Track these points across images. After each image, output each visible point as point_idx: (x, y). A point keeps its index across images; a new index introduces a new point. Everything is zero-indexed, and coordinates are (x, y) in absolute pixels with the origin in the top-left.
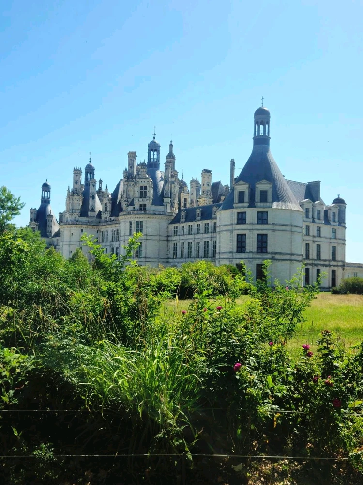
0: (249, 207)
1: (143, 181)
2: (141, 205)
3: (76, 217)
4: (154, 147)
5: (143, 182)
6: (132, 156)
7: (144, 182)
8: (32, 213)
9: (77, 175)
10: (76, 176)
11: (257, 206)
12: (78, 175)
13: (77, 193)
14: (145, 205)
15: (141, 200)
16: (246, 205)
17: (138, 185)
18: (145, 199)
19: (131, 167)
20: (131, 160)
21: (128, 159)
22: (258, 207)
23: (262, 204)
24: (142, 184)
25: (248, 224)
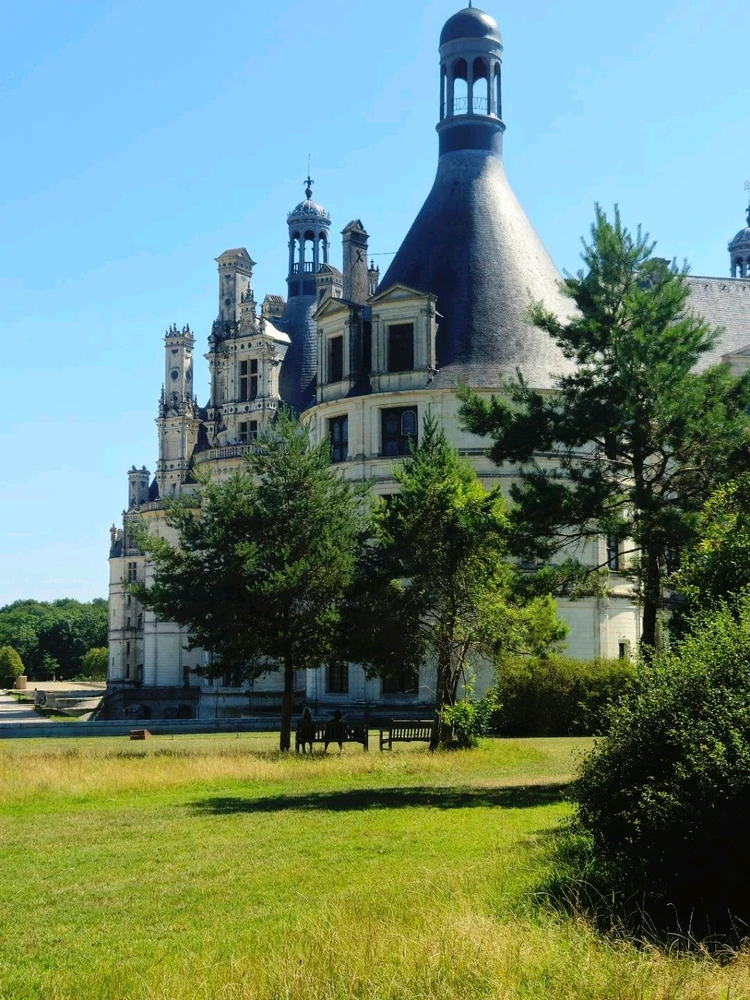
0: (352, 393)
1: (245, 341)
2: (243, 426)
3: (174, 485)
4: (306, 226)
5: (246, 346)
6: (236, 264)
7: (250, 345)
8: (133, 483)
9: (175, 352)
10: (172, 355)
11: (375, 387)
12: (179, 348)
13: (176, 408)
14: (254, 424)
15: (241, 407)
16: (345, 386)
17: (232, 358)
18: (253, 406)
19: (228, 303)
20: (228, 277)
21: (217, 275)
22: (381, 390)
23: (394, 379)
24: (243, 356)
25: (351, 460)
